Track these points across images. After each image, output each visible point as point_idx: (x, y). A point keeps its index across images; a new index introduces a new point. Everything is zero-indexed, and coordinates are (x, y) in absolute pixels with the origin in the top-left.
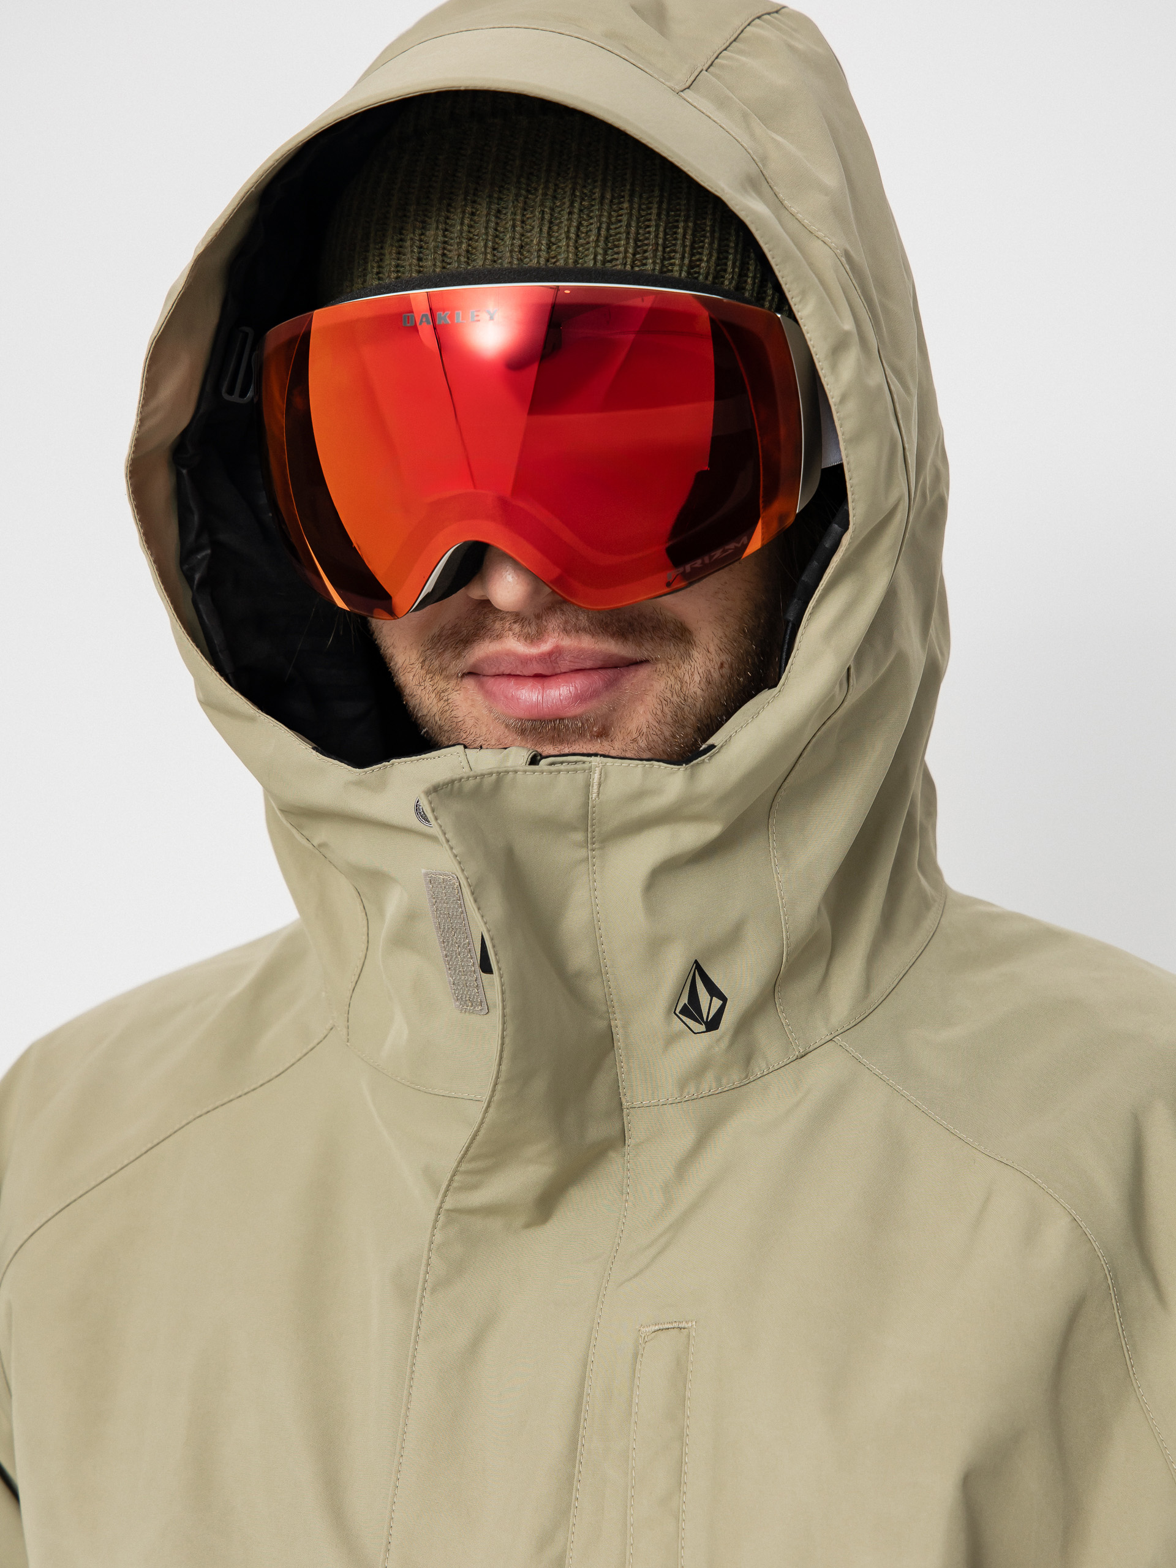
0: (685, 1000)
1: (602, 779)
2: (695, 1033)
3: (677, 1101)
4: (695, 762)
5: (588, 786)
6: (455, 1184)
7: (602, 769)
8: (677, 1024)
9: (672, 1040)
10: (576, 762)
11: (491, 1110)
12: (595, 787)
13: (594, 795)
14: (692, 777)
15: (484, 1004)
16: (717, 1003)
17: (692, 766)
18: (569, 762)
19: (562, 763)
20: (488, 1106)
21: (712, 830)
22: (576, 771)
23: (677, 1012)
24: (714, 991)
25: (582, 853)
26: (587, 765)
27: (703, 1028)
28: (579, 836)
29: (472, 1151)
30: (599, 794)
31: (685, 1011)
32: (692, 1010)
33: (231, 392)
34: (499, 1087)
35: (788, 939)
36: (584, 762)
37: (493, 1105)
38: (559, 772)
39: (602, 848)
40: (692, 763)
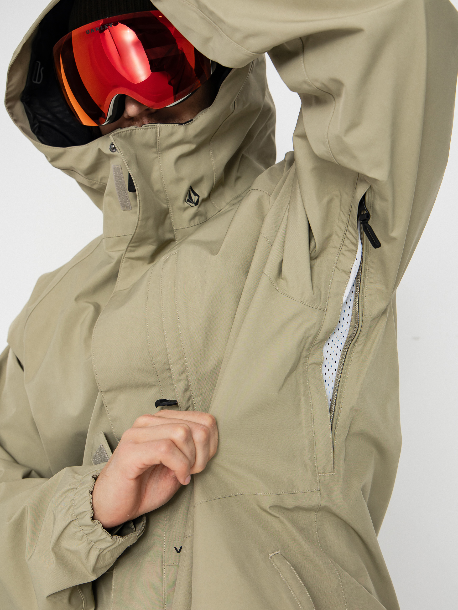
0: (188, 198)
1: (160, 130)
2: (192, 207)
3: (189, 227)
4: (187, 124)
5: (156, 133)
6: (128, 250)
7: (160, 127)
8: (186, 205)
9: (186, 209)
10: (152, 126)
11: (137, 229)
12: (158, 134)
13: (158, 136)
14: (186, 129)
15: (130, 207)
16: (197, 197)
17: (186, 125)
18: (150, 126)
19: (148, 126)
20: (137, 228)
21: (193, 147)
22: (152, 128)
23: (186, 201)
24: (195, 194)
25: (156, 155)
26: (155, 126)
27: (194, 205)
28: (155, 150)
29: (132, 240)
30: (159, 135)
31: (188, 201)
32: (190, 200)
33: (35, 80)
34: (139, 222)
35: (215, 175)
36: (155, 125)
37: (138, 227)
38: (148, 128)
39: (161, 153)
40: (186, 124)
